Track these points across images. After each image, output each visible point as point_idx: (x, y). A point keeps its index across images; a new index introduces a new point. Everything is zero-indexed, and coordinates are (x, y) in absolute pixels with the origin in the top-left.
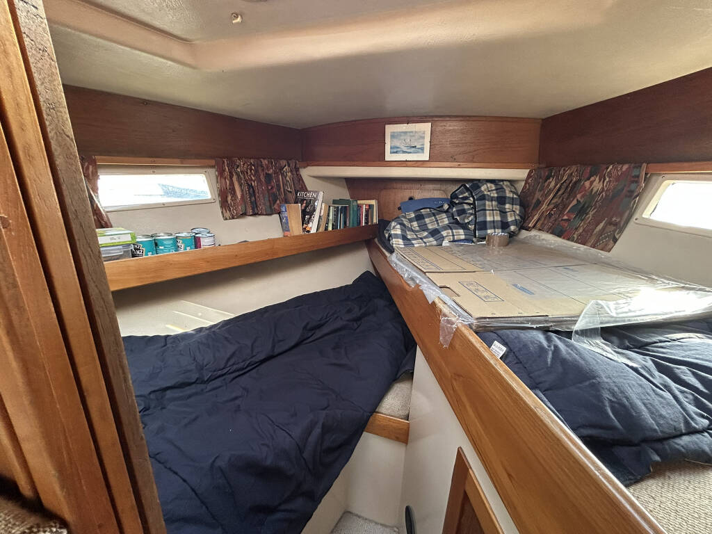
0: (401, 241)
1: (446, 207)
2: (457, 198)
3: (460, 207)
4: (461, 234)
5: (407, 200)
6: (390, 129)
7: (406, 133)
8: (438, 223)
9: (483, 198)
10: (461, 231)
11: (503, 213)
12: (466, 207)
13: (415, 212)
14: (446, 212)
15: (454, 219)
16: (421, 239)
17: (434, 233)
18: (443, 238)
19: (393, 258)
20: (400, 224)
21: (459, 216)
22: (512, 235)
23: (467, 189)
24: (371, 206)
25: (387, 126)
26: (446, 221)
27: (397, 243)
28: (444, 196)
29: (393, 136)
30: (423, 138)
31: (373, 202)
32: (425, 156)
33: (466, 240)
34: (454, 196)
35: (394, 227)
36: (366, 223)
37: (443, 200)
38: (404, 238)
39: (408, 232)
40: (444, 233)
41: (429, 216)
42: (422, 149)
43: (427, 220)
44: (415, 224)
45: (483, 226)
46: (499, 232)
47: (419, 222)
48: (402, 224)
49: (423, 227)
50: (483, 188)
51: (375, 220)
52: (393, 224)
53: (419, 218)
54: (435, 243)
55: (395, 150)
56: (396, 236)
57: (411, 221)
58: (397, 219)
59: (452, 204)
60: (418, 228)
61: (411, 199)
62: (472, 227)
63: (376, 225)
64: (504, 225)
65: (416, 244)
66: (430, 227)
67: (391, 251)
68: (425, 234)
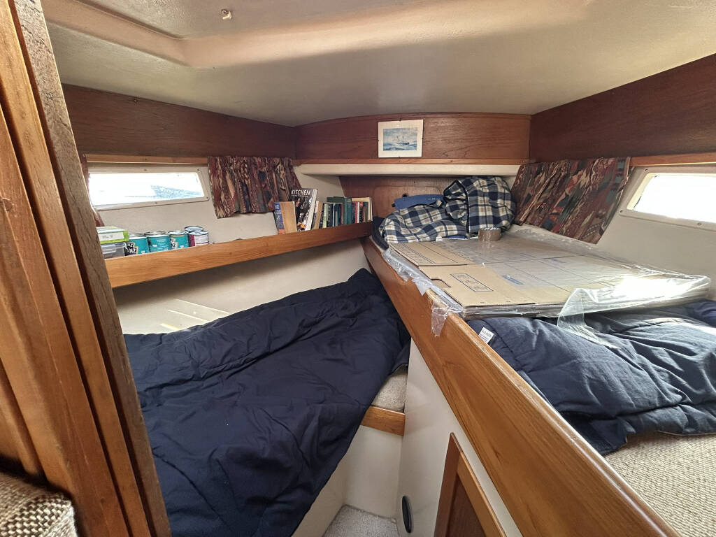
0: (395, 237)
1: (439, 203)
2: (450, 194)
3: (452, 203)
4: (453, 230)
5: (401, 196)
6: (383, 126)
7: (398, 129)
8: (432, 220)
9: (475, 193)
10: (454, 227)
11: (495, 208)
12: (459, 203)
13: (408, 208)
14: (440, 208)
15: (447, 215)
16: (415, 235)
17: (428, 229)
18: (436, 234)
19: (387, 254)
20: (394, 220)
21: (451, 211)
22: (504, 230)
23: (460, 186)
24: (365, 204)
25: (380, 123)
26: (439, 217)
27: (391, 239)
28: (437, 193)
29: (386, 133)
30: (416, 134)
31: (367, 200)
32: (418, 153)
33: (459, 235)
34: (447, 192)
35: (388, 224)
36: (361, 220)
37: (437, 196)
38: (398, 234)
39: (402, 229)
40: (437, 229)
41: (422, 212)
42: (415, 146)
43: (421, 217)
44: (409, 220)
45: (476, 221)
46: (491, 227)
47: (413, 218)
48: (396, 221)
49: (417, 224)
50: (475, 184)
51: (370, 218)
52: (387, 220)
53: (413, 214)
54: (428, 238)
55: (388, 147)
56: (390, 232)
57: (405, 217)
58: (391, 215)
59: (445, 200)
60: (411, 225)
61: (405, 196)
62: (464, 222)
63: (370, 222)
64: (496, 220)
65: (410, 240)
66: (424, 223)
67: (386, 247)
68: (419, 230)
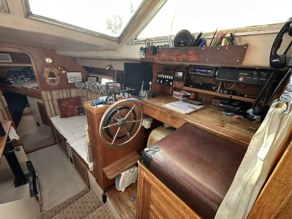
1: (23, 73)
3: (26, 73)
5: (8, 71)
8: (22, 77)
9: (32, 71)
10: (29, 78)
12: (28, 73)
13: (13, 74)
14: (23, 74)
15: (26, 75)
17: (22, 79)
18: (25, 80)
19: (13, 85)
23: (27, 69)
26: (24, 76)
28: (21, 70)
30: (8, 57)
32: (11, 61)
33: (31, 80)
34: (24, 70)
35: (9, 79)
38: (14, 81)
42: (9, 60)
43: (18, 76)
44: (15, 78)
45: (34, 76)
48: (11, 78)
53: (16, 76)
54: (23, 81)
56: (11, 81)
57: (13, 77)
58: (8, 77)
59: (24, 72)
62: (31, 77)
65: (18, 82)
66: (20, 78)
67: (11, 84)
68: (19, 79)
